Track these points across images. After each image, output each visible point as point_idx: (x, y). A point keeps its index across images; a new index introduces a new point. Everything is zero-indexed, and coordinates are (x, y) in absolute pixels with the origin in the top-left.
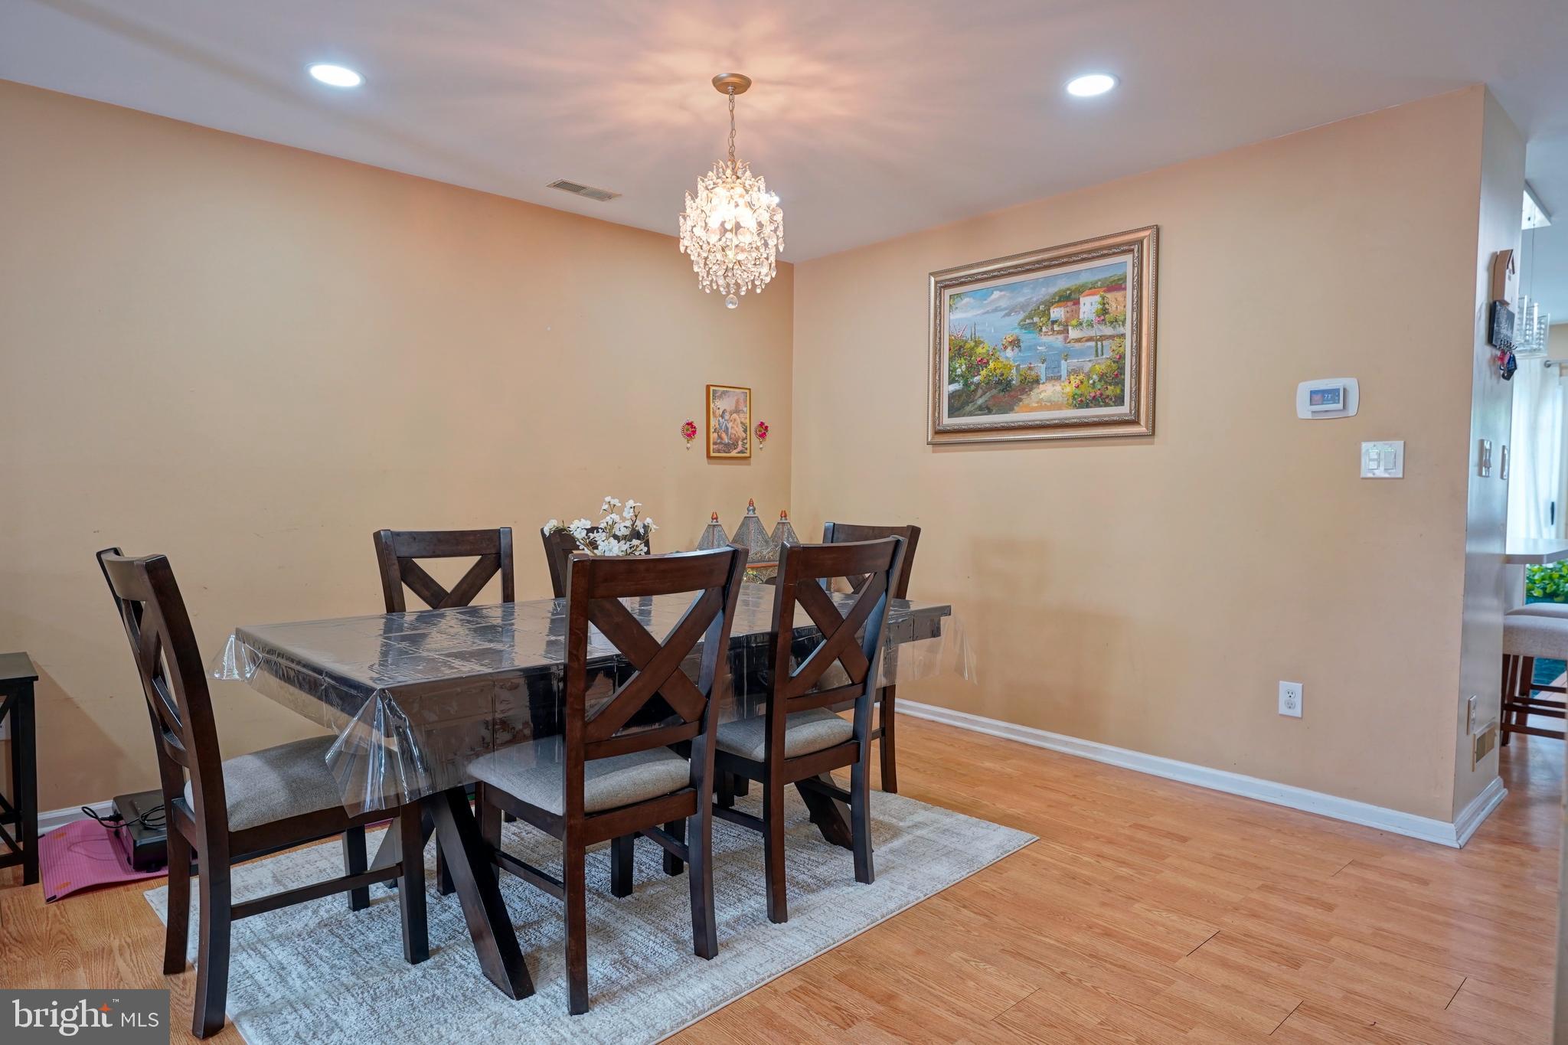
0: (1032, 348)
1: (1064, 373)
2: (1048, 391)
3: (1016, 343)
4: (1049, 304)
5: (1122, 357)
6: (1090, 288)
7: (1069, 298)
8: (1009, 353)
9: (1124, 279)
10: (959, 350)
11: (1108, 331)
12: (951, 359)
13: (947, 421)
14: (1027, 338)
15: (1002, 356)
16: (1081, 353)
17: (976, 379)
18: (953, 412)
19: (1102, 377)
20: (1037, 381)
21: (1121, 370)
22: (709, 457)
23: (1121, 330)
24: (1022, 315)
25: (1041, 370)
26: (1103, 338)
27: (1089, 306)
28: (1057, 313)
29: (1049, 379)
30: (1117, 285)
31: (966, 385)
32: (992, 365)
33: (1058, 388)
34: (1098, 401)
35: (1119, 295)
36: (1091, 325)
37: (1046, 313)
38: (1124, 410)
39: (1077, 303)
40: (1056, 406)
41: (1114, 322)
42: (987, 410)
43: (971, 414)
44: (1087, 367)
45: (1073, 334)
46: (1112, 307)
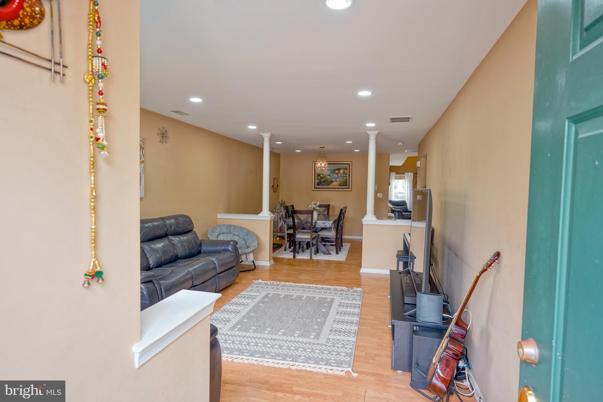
0: (332, 176)
1: (338, 181)
2: (335, 183)
3: (329, 175)
4: (335, 170)
5: (347, 180)
6: (342, 169)
7: (339, 170)
8: (328, 176)
9: (347, 168)
10: (319, 175)
11: (345, 175)
12: (317, 176)
13: (316, 186)
14: (331, 175)
15: (327, 177)
16: (341, 178)
17: (322, 180)
18: (317, 185)
19: (344, 182)
20: (333, 182)
21: (347, 181)
22: (274, 191)
23: (347, 175)
24: (330, 171)
25: (334, 180)
26: (344, 176)
27: (342, 171)
28: (336, 172)
29: (335, 181)
30: (346, 169)
31: (320, 181)
32: (325, 178)
33: (337, 183)
34: (343, 185)
35: (346, 170)
36: (342, 174)
37: (335, 171)
38: (347, 187)
39: (340, 170)
40: (337, 186)
41: (346, 174)
42: (323, 185)
43: (321, 186)
44: (341, 180)
45: (339, 175)
46: (345, 172)
